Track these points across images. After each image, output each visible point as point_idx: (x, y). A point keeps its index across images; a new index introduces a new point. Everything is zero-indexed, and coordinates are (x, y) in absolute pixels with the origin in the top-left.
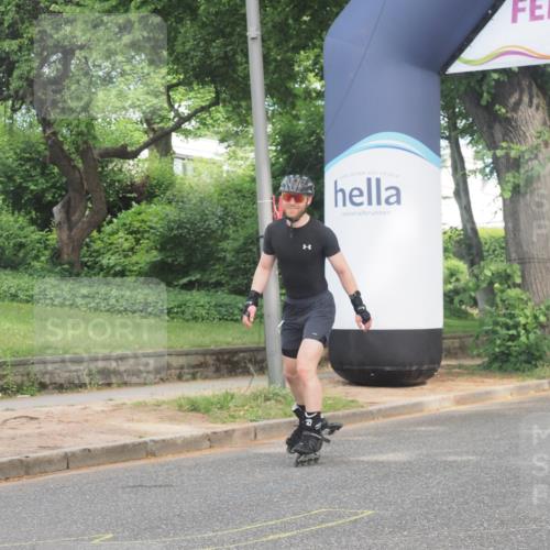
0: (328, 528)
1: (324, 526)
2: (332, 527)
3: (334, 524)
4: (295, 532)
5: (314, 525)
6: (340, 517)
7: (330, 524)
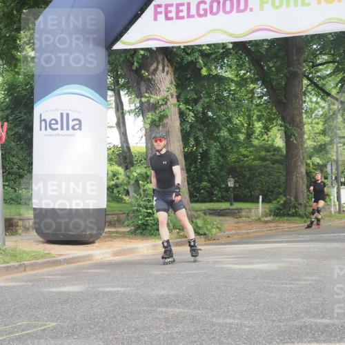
0: (27, 334)
1: (24, 333)
2: (30, 333)
3: (30, 331)
4: (5, 337)
5: (18, 332)
6: (35, 327)
7: (27, 332)
